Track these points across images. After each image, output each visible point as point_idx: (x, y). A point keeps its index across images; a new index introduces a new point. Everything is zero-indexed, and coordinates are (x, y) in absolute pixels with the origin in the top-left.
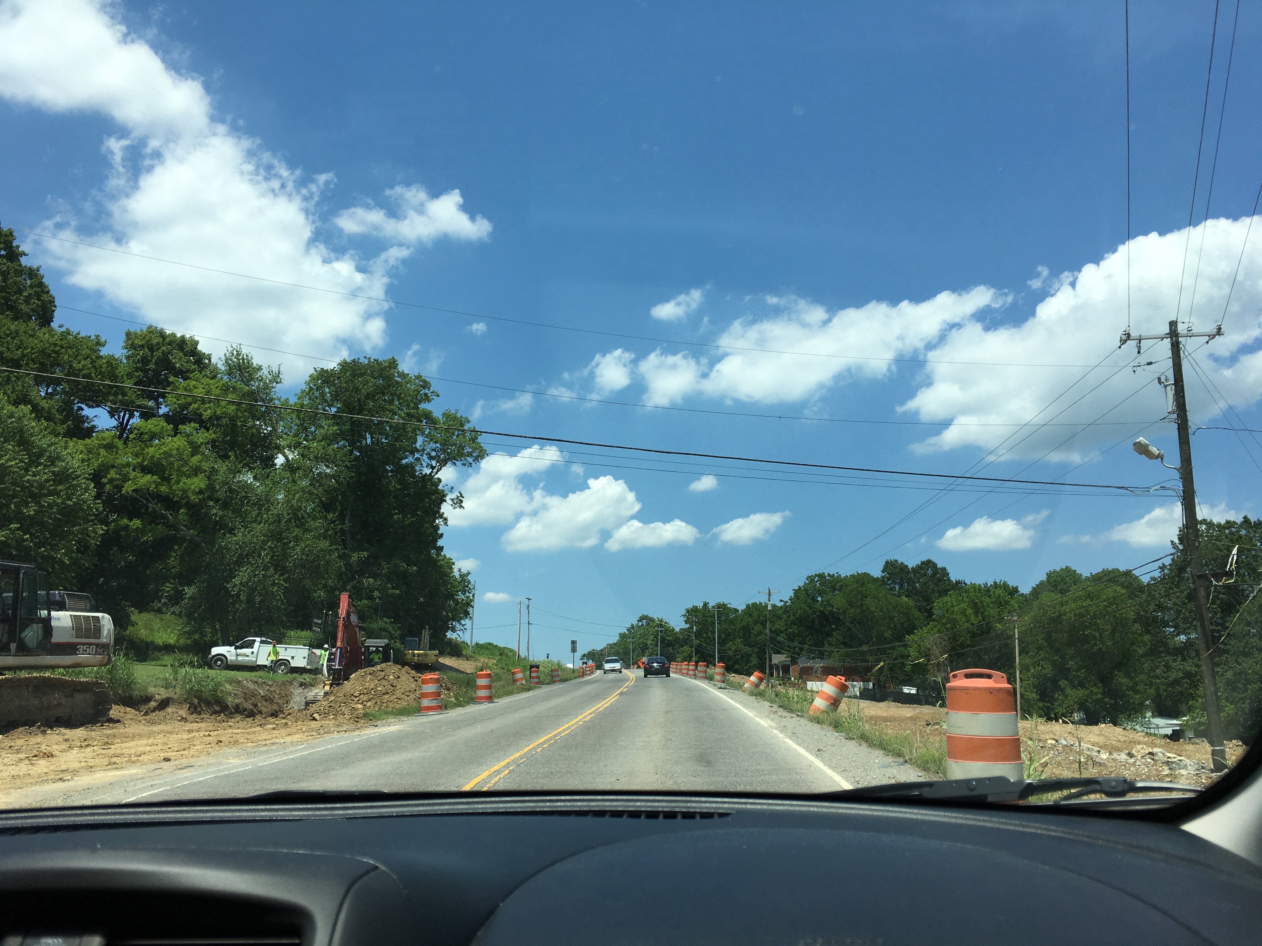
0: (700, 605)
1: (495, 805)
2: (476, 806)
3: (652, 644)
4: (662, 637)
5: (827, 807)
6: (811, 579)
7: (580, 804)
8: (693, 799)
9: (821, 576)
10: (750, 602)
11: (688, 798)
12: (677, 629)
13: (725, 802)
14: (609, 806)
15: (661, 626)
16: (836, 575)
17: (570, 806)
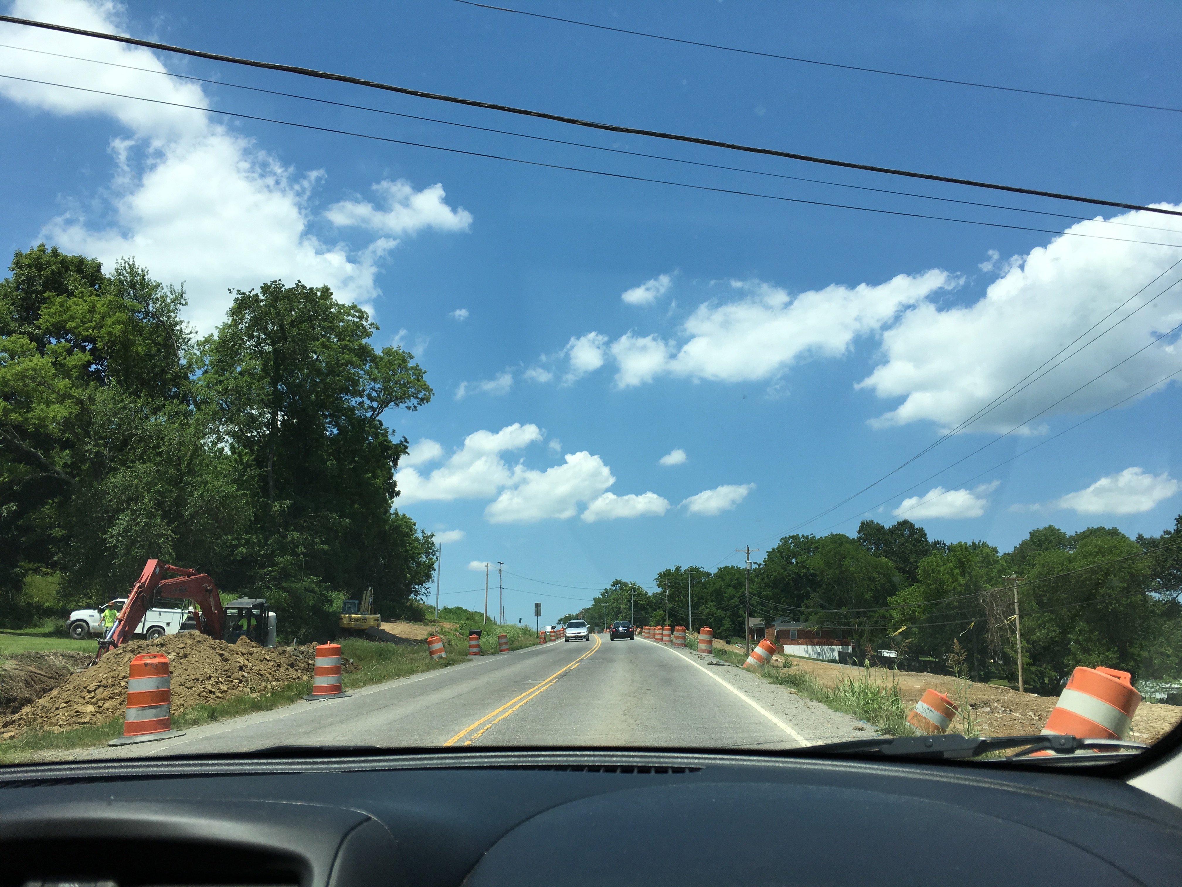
0: (673, 569)
1: (480, 760)
2: (463, 761)
3: (625, 608)
4: (635, 601)
5: (791, 763)
6: (785, 540)
7: (560, 759)
8: (666, 754)
9: (795, 538)
10: (722, 566)
11: (661, 754)
12: (650, 594)
13: (696, 758)
14: (587, 761)
15: (635, 590)
16: (810, 537)
17: (550, 761)
